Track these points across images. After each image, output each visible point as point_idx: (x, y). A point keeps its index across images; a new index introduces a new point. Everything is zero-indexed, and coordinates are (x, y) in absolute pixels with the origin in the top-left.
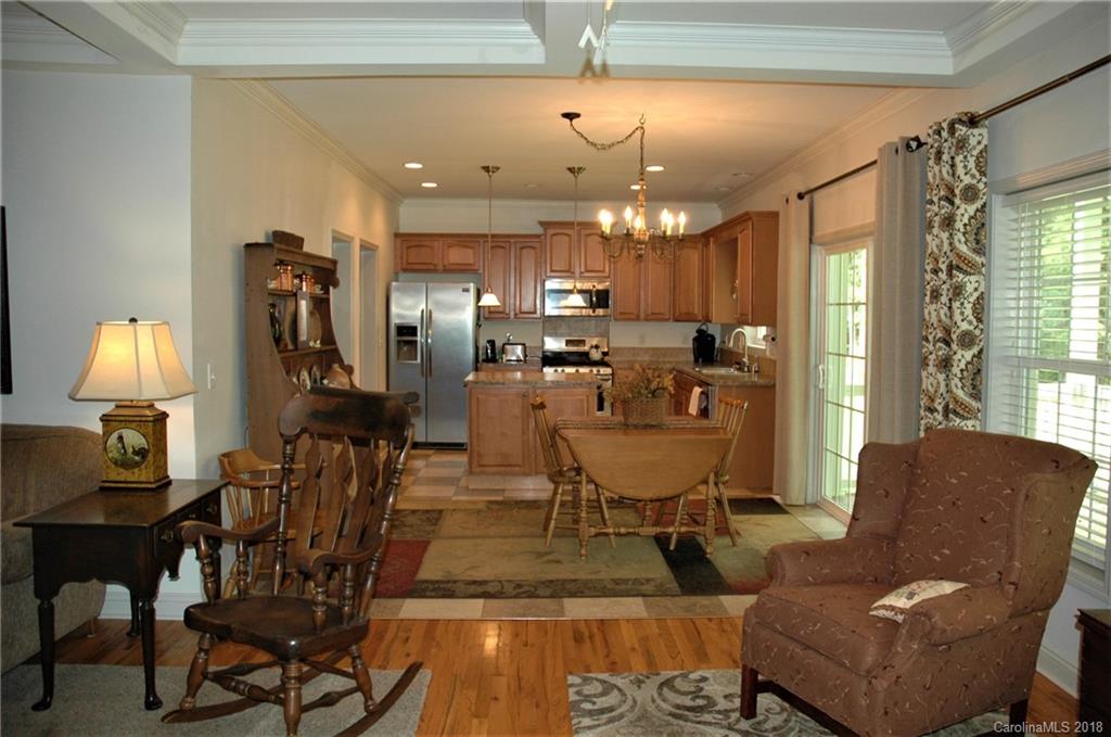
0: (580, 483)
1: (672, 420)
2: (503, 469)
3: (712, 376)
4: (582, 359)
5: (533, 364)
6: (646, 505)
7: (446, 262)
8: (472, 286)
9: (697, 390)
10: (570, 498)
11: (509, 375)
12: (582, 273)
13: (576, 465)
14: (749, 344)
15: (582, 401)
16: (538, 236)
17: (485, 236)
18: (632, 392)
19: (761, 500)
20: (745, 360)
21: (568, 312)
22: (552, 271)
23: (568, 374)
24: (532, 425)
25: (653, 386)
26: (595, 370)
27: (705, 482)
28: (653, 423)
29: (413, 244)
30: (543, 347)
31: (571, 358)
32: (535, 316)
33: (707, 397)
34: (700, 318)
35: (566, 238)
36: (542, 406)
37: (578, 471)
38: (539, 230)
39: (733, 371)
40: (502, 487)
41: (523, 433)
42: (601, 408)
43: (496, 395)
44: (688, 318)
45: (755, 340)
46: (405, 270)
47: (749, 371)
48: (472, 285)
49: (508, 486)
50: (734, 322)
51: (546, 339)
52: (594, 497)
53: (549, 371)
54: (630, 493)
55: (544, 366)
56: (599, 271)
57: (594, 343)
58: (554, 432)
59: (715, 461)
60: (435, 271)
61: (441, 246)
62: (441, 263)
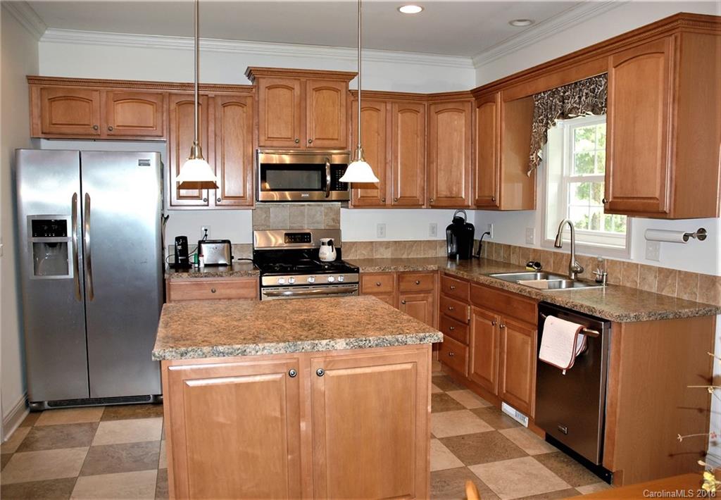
7: (112, 125)
12: (309, 141)
16: (248, 89)
17: (172, 86)
22: (268, 139)
29: (60, 94)
30: (254, 244)
32: (244, 202)
34: (469, 203)
35: (286, 92)
44: (450, 203)
46: (49, 136)
48: (154, 154)
55: (262, 273)
56: (333, 140)
60: (95, 136)
61: (104, 99)
62: (105, 125)
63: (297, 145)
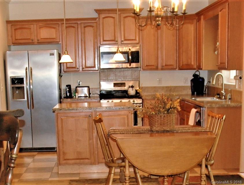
0: (124, 167)
1: (178, 127)
2: (78, 161)
3: (203, 102)
4: (124, 95)
5: (94, 98)
6: (164, 178)
7: (39, 38)
8: (55, 52)
9: (194, 111)
10: (119, 177)
11: (80, 105)
12: (122, 41)
13: (122, 156)
14: (225, 82)
15: (124, 118)
16: (95, 19)
17: (62, 20)
18: (155, 110)
19: (232, 176)
20: (223, 92)
21: (114, 66)
22: (104, 41)
23: (116, 103)
24: (95, 134)
25: (168, 106)
26: (132, 100)
27: (200, 165)
28: (168, 129)
29: (18, 27)
30: (100, 88)
31: (117, 94)
32: (94, 69)
33: (200, 114)
34: (195, 67)
35: (112, 19)
36: (100, 121)
37: (123, 160)
38: (95, 15)
39: (215, 99)
40: (78, 172)
41: (90, 139)
42: (136, 123)
43: (72, 117)
44: (187, 67)
45: (229, 79)
46: (15, 44)
47: (225, 99)
48: (55, 50)
49: (81, 171)
50: (216, 68)
51: (102, 83)
52: (133, 175)
53: (104, 102)
54: (156, 172)
55: (101, 99)
56: (133, 40)
57: (131, 85)
58: (108, 136)
59: (206, 151)
60: (32, 43)
61: (35, 28)
62: (36, 38)
63: (117, 43)
